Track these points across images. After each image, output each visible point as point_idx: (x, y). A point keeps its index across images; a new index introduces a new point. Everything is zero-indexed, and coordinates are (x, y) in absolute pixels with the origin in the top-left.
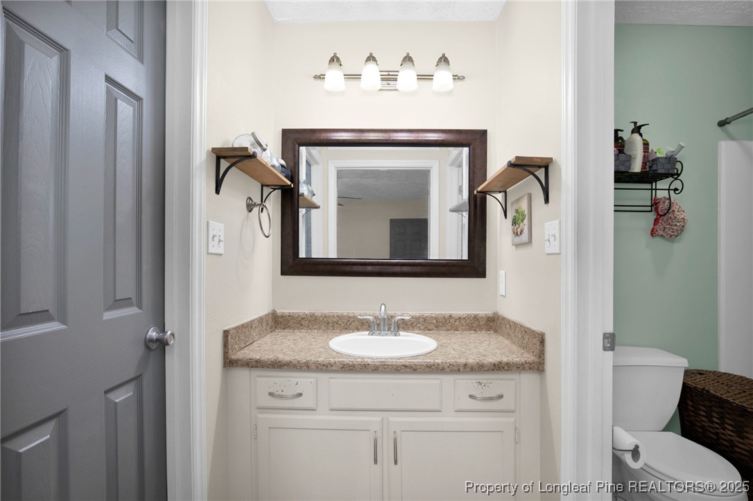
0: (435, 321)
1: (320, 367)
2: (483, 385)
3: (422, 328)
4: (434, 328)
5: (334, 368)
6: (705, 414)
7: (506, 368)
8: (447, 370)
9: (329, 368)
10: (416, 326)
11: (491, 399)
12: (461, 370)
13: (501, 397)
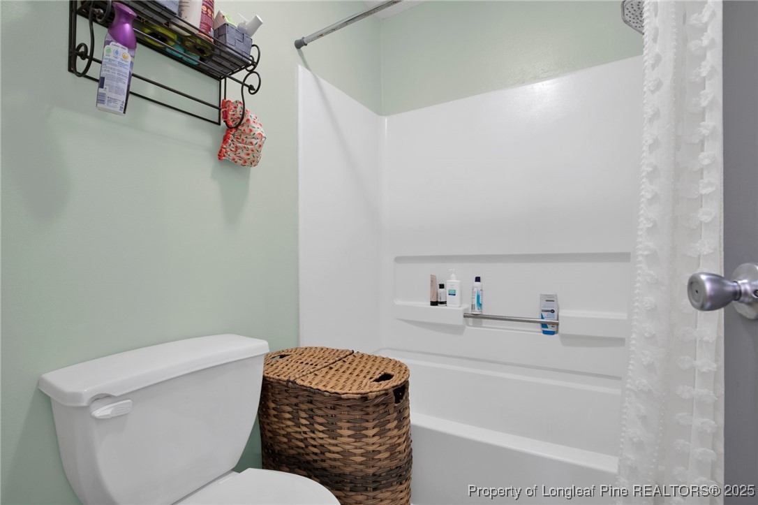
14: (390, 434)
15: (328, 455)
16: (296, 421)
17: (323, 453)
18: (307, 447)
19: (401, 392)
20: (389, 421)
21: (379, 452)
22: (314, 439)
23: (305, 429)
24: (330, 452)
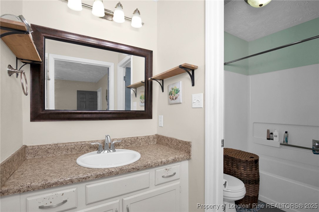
0: (130, 141)
1: (81, 180)
2: (168, 170)
3: (124, 145)
4: (130, 145)
5: (91, 179)
6: (226, 163)
7: (178, 160)
8: (154, 166)
9: (87, 180)
10: (121, 145)
11: (170, 176)
12: (160, 165)
13: (175, 174)
14: (253, 171)
15: (236, 173)
16: (228, 165)
17: (235, 173)
18: (230, 171)
19: (257, 161)
20: (253, 168)
21: (250, 175)
22: (233, 169)
23: (230, 167)
24: (237, 173)
